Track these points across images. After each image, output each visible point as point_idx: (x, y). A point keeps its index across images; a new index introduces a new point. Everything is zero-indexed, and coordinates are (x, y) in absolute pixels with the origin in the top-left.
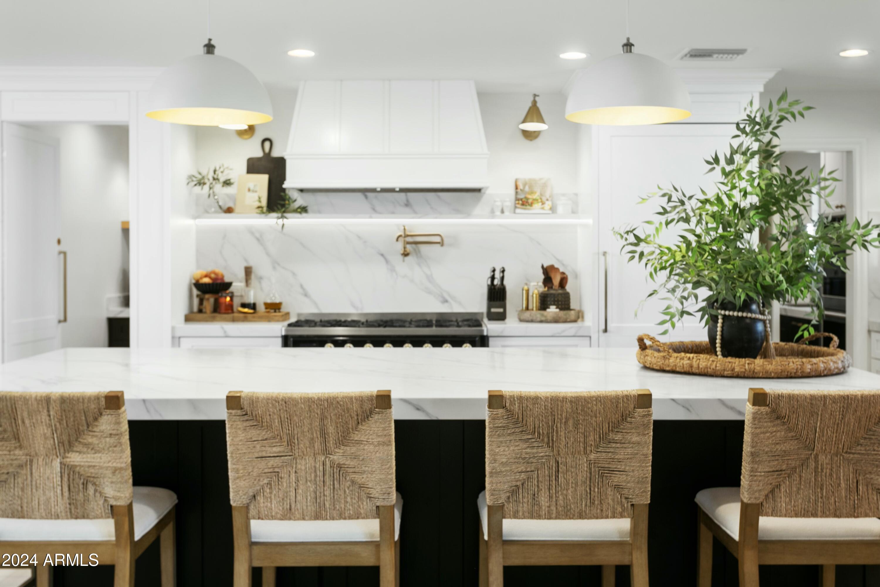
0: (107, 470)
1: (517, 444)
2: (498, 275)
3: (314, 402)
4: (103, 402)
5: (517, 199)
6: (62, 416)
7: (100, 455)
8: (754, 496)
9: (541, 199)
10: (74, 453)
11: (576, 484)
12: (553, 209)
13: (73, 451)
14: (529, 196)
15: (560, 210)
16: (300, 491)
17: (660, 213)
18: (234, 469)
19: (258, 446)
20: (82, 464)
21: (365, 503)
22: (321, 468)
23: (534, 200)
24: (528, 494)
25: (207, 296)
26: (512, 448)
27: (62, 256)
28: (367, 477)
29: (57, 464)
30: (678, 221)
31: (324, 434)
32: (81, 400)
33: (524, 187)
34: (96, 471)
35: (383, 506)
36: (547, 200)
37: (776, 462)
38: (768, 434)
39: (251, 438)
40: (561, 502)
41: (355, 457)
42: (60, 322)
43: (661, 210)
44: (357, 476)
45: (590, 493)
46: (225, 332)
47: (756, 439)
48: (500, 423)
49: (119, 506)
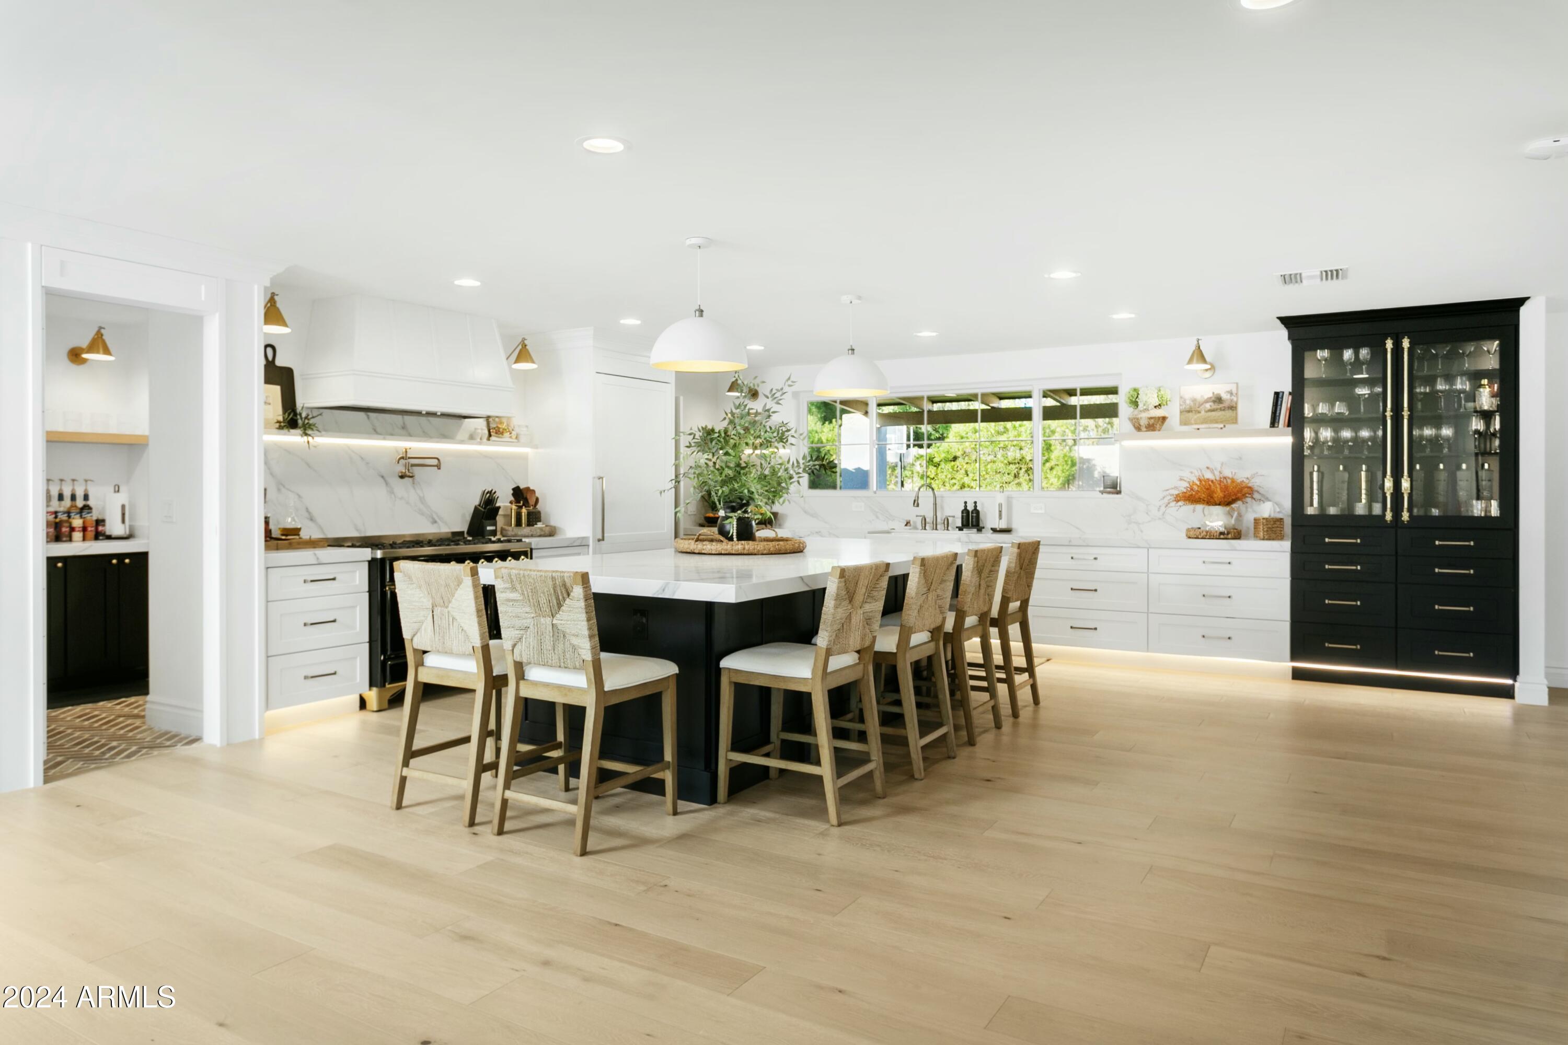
5: (491, 428)
9: (508, 429)
12: (518, 440)
14: (500, 426)
17: (687, 447)
23: (504, 429)
30: (698, 452)
33: (493, 419)
36: (513, 431)
43: (688, 445)
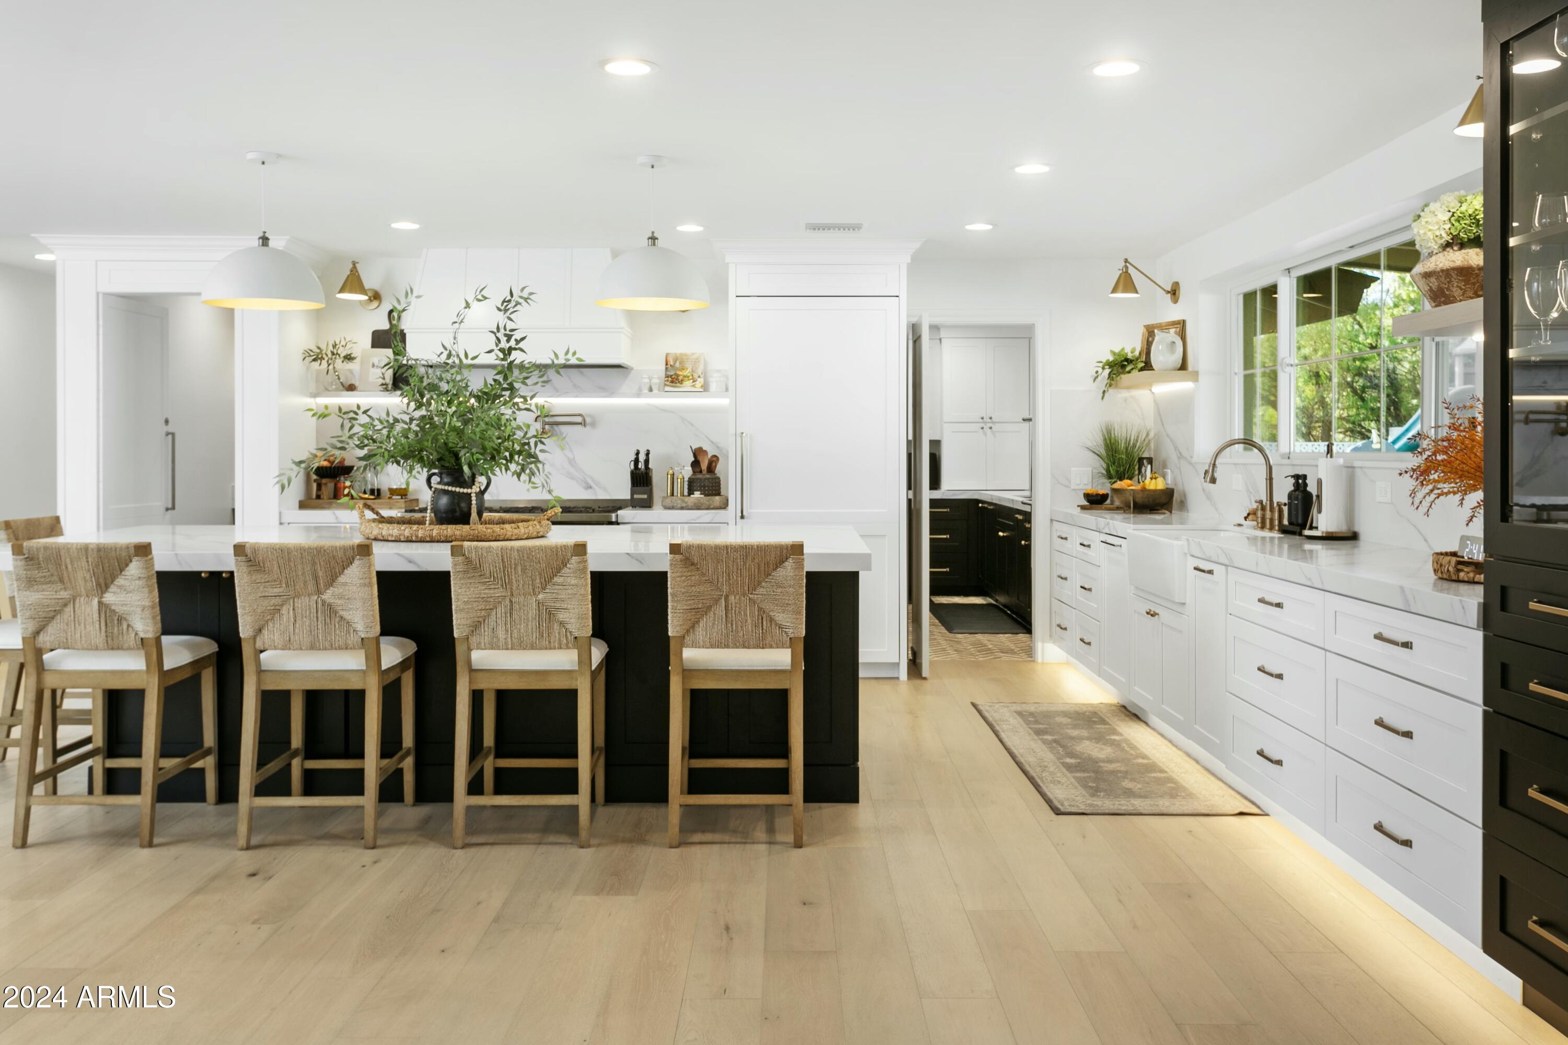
0: (137, 608)
1: (477, 586)
2: (642, 458)
3: (305, 550)
4: (132, 551)
5: (667, 376)
6: (98, 562)
7: (131, 595)
8: (675, 630)
9: (692, 375)
10: (110, 594)
11: (528, 620)
12: (705, 388)
13: (109, 592)
14: (680, 373)
15: (713, 387)
16: (297, 625)
18: (242, 606)
19: (261, 588)
20: (116, 602)
21: (352, 636)
22: (315, 606)
23: (685, 376)
24: (488, 628)
25: (324, 481)
26: (472, 589)
27: (170, 436)
28: (353, 614)
29: (95, 601)
31: (316, 578)
32: (114, 549)
33: (675, 362)
34: (128, 609)
35: (366, 638)
36: (699, 377)
37: (693, 601)
38: (683, 578)
39: (255, 581)
40: (516, 635)
41: (341, 597)
42: (167, 509)
44: (344, 613)
45: (539, 627)
46: (337, 518)
47: (674, 582)
48: (459, 568)
49: (148, 638)
